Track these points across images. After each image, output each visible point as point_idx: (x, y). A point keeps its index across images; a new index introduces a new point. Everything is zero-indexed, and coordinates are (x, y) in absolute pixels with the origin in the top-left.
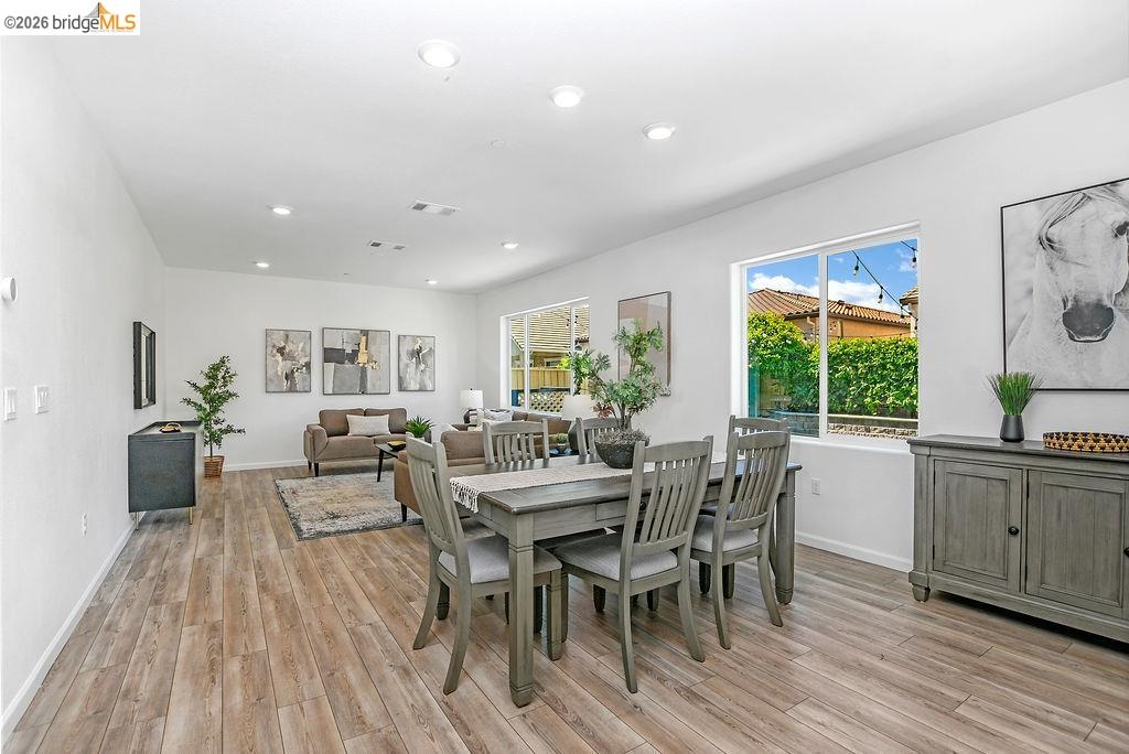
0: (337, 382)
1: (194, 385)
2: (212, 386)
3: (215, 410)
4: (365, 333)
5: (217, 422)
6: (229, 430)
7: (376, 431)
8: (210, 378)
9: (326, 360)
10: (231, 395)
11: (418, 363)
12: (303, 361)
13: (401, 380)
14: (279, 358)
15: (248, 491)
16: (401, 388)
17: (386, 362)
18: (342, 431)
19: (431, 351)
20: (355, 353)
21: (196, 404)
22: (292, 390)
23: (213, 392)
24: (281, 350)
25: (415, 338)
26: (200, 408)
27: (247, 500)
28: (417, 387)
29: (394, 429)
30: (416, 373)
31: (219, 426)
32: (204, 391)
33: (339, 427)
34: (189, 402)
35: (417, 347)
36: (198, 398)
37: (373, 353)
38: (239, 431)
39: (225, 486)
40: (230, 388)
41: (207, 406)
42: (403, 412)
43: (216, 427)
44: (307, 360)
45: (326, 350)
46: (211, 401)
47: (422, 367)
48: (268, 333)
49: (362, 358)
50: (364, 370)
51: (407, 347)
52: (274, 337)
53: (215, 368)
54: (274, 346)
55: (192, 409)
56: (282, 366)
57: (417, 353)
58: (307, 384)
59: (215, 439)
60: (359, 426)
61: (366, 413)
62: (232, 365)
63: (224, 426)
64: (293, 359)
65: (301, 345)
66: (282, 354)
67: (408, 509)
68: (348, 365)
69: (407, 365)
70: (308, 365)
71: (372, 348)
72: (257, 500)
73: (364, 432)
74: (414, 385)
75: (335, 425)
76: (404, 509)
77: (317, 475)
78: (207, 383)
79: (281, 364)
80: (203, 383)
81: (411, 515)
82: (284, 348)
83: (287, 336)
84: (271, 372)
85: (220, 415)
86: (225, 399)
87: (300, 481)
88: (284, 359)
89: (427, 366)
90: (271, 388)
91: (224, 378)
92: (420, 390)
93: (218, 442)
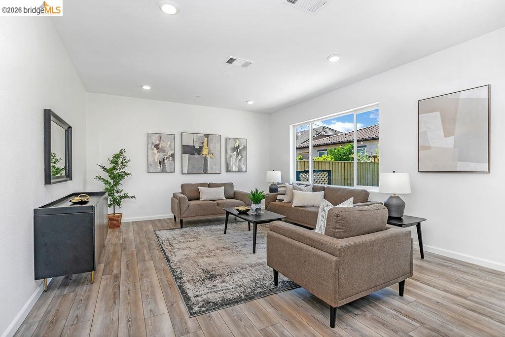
0: (190, 167)
1: (103, 168)
2: (114, 168)
3: (117, 184)
4: (207, 136)
5: (117, 192)
6: (125, 196)
7: (217, 197)
8: (113, 163)
9: (184, 152)
10: (126, 174)
11: (237, 155)
12: (170, 153)
13: (227, 165)
14: (156, 151)
15: (138, 241)
16: (228, 170)
17: (218, 155)
18: (196, 197)
19: (245, 148)
20: (201, 148)
21: (104, 180)
22: (163, 171)
23: (115, 172)
24: (157, 146)
25: (235, 140)
26: (107, 182)
27: (138, 251)
28: (237, 169)
29: (228, 196)
30: (236, 162)
31: (119, 194)
32: (110, 171)
33: (194, 195)
34: (100, 178)
35: (236, 145)
36: (106, 176)
37: (211, 148)
38: (132, 197)
39: (123, 236)
40: (126, 169)
41: (111, 181)
42: (231, 185)
43: (117, 195)
44: (172, 152)
45: (183, 146)
46: (114, 178)
47: (240, 157)
48: (149, 135)
49: (205, 151)
50: (206, 159)
51: (231, 145)
52: (153, 138)
53: (117, 157)
54: (153, 144)
55: (102, 183)
56: (158, 156)
57: (236, 149)
58: (172, 167)
59: (117, 202)
60: (206, 194)
61: (210, 186)
62: (127, 155)
63: (122, 194)
64: (164, 151)
65: (169, 143)
66: (158, 149)
67: (280, 274)
68: (196, 156)
69: (231, 156)
70: (173, 156)
71: (211, 145)
72: (145, 252)
73: (209, 198)
74: (235, 169)
75: (192, 193)
76: (276, 274)
77: (182, 227)
78: (111, 166)
79: (157, 155)
80: (109, 166)
81: (282, 278)
82: (158, 145)
83: (161, 137)
84: (151, 160)
85: (119, 187)
86: (123, 177)
87: (172, 232)
88: (159, 152)
89: (242, 157)
90: (151, 170)
91: (122, 163)
92: (239, 171)
93: (119, 203)
